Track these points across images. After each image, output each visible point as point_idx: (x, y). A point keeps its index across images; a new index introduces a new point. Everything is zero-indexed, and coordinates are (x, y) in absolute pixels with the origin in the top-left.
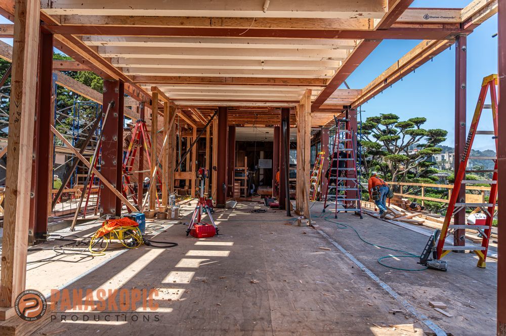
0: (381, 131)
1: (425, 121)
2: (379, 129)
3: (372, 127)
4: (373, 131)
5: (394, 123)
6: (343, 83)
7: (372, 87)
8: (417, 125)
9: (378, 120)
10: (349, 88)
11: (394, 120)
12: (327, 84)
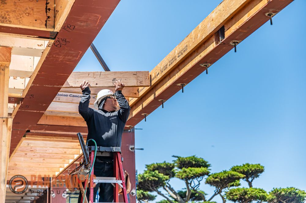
0: (175, 193)
1: (261, 171)
2: (172, 190)
3: (159, 183)
4: (159, 193)
5: (203, 174)
6: (89, 49)
7: (178, 59)
8: (247, 181)
9: (168, 170)
10: (107, 69)
11: (202, 169)
12: (58, 28)
